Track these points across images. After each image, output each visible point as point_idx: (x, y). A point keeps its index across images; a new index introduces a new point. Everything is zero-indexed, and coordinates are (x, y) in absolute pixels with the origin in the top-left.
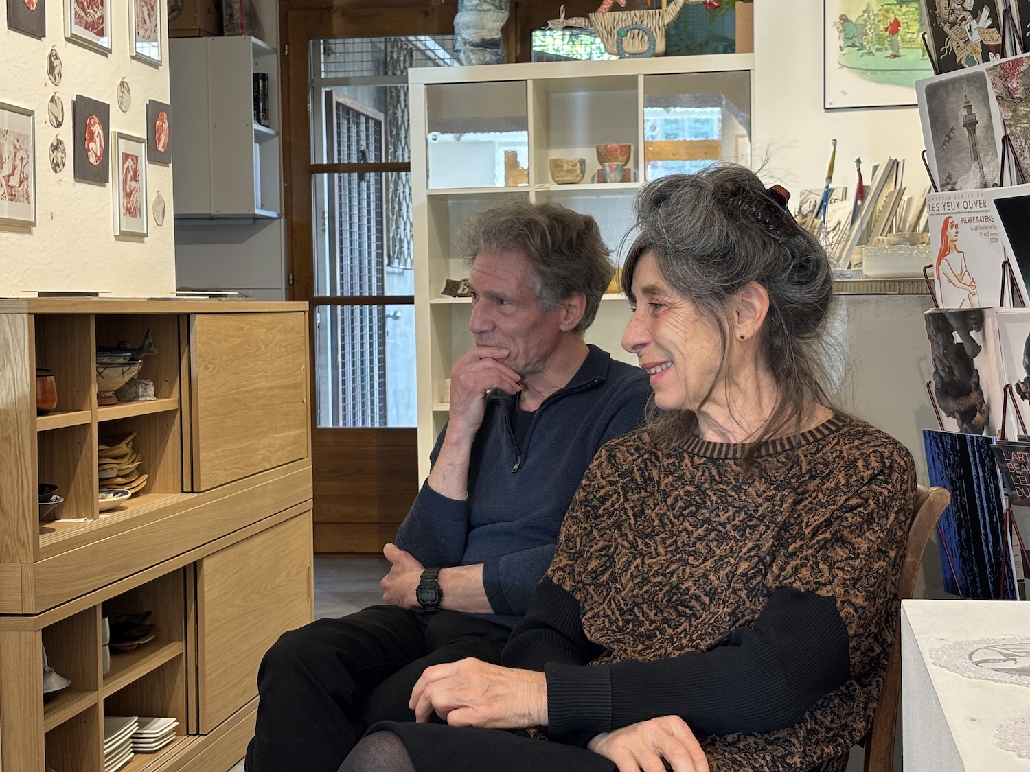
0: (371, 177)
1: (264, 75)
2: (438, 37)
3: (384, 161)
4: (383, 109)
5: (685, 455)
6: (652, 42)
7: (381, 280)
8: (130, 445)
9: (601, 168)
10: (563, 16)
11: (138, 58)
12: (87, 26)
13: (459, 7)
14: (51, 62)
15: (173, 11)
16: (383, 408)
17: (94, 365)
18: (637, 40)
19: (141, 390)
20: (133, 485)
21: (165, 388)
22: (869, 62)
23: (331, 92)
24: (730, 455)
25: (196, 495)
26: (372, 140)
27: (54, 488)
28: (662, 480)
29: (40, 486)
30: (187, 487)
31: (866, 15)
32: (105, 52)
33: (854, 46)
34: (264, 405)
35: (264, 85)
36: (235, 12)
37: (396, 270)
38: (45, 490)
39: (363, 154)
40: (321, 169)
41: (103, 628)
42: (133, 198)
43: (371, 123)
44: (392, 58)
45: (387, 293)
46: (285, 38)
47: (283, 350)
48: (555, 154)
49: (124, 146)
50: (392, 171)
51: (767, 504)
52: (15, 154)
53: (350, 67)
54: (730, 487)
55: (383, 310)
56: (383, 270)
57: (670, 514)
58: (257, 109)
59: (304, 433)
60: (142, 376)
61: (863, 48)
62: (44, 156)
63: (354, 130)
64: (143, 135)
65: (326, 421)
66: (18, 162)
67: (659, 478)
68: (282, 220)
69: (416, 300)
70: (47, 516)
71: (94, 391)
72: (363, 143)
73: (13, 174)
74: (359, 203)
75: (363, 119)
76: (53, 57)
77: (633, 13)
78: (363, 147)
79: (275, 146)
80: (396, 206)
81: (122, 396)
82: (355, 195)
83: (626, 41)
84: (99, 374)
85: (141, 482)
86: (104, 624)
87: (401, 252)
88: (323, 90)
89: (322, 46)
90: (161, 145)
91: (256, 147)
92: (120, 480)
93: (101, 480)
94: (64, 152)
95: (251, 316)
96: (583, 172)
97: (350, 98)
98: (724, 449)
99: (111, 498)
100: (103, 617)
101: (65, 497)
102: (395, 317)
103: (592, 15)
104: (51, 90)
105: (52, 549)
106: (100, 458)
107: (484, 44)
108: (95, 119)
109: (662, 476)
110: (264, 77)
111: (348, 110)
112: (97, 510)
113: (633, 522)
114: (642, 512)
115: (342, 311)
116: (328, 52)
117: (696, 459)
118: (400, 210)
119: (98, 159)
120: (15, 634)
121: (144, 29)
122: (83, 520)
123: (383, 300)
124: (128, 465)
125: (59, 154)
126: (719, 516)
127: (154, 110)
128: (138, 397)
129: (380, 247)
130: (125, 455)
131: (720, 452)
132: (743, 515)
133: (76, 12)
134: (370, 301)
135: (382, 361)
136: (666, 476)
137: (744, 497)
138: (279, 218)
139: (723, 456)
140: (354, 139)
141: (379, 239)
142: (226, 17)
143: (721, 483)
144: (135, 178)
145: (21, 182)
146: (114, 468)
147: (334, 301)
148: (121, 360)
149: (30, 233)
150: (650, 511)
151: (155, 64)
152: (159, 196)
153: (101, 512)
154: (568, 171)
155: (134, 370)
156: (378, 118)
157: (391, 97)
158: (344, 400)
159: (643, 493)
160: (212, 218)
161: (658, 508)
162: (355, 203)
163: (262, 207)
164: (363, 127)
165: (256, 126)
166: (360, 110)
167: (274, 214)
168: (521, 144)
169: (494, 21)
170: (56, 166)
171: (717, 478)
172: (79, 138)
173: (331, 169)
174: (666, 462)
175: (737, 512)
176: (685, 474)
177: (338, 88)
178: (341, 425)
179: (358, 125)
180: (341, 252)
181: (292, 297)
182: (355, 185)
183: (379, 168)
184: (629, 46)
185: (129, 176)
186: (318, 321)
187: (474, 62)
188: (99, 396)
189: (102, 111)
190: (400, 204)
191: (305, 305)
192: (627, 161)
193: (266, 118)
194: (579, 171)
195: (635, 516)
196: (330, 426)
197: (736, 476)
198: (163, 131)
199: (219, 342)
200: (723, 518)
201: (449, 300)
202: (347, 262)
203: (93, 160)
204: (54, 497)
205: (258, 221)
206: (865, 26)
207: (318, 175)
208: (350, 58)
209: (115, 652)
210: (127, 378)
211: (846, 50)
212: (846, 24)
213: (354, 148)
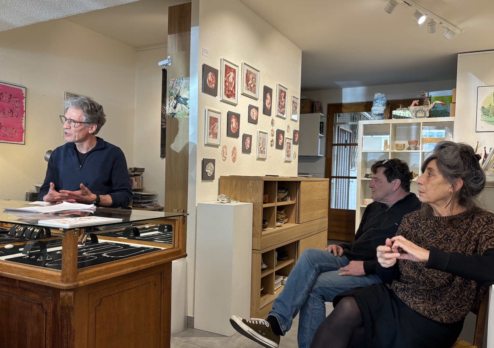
0: (348, 147)
1: (323, 122)
2: (368, 112)
3: (351, 143)
4: (352, 130)
5: (429, 220)
6: (425, 114)
7: (349, 172)
8: (284, 211)
9: (409, 146)
10: (400, 107)
11: (292, 120)
12: (281, 113)
13: (373, 105)
14: (272, 122)
15: (302, 107)
16: (348, 204)
17: (277, 193)
18: (421, 113)
19: (287, 198)
20: (284, 221)
21: (293, 198)
22: (490, 119)
23: (339, 126)
24: (442, 220)
25: (299, 224)
26: (349, 137)
27: (266, 221)
28: (422, 227)
29: (263, 220)
30: (297, 222)
31: (490, 106)
32: (284, 119)
33: (486, 115)
34: (316, 203)
35: (322, 125)
36: (317, 107)
37: (353, 170)
38: (264, 221)
39: (346, 141)
40: (335, 145)
41: (276, 254)
42: (289, 153)
43: (349, 133)
44: (355, 117)
45: (350, 176)
46: (328, 113)
47: (322, 190)
48: (397, 142)
49: (288, 141)
50: (353, 145)
51: (453, 233)
52: (263, 143)
53: (344, 120)
54: (443, 229)
55: (349, 180)
56: (350, 170)
57: (424, 236)
58: (320, 130)
59: (326, 211)
60: (288, 195)
61: (488, 115)
62: (269, 143)
63: (344, 135)
64: (292, 138)
65: (333, 206)
66: (263, 145)
67: (421, 226)
68: (325, 157)
69: (357, 178)
70: (264, 227)
71: (276, 198)
72: (347, 138)
73: (262, 147)
74: (345, 153)
75: (347, 132)
76: (273, 120)
77: (420, 106)
78: (346, 139)
79: (324, 139)
80: (354, 154)
81: (283, 200)
82: (344, 151)
83: (418, 114)
84: (278, 194)
85: (286, 220)
86: (276, 253)
87: (355, 165)
88: (337, 125)
89: (338, 115)
90: (296, 140)
91: (319, 140)
92: (281, 219)
93: (277, 219)
94: (274, 142)
95: (314, 182)
96: (404, 147)
97: (344, 127)
98: (440, 218)
99: (279, 224)
100: (276, 252)
101: (269, 223)
102: (352, 182)
103: (409, 107)
104: (272, 128)
105: (265, 235)
106: (277, 214)
107: (379, 115)
108: (281, 135)
109: (422, 226)
110: (323, 123)
111: (343, 130)
112: (275, 227)
113: (414, 237)
114: (417, 235)
115: (339, 180)
116: (339, 116)
117: (432, 221)
118: (355, 155)
119: (281, 144)
120: (255, 254)
121: (294, 112)
122: (272, 228)
123: (349, 178)
124: (284, 216)
125: (273, 143)
126: (439, 237)
127: (295, 132)
128: (286, 200)
129: (349, 164)
130: (283, 214)
131: (438, 219)
132: (446, 236)
133: (279, 110)
134: (346, 177)
135: (348, 192)
136: (423, 226)
137: (446, 231)
138: (324, 156)
139: (439, 220)
140: (344, 137)
141: (349, 162)
142: (314, 108)
143: (440, 227)
144: (289, 148)
145: (264, 149)
146: (280, 216)
147: (337, 177)
148: (283, 191)
149: (265, 161)
150: (419, 235)
151: (296, 121)
152: (295, 152)
153: (277, 227)
154: (400, 147)
155: (286, 194)
156: (351, 132)
157: (355, 127)
158: (338, 202)
159: (417, 230)
160: (308, 156)
161: (421, 234)
162: (343, 153)
163: (320, 154)
164: (347, 134)
165: (320, 135)
166: (346, 130)
167: (323, 156)
168: (388, 138)
169: (382, 109)
170: (272, 145)
171: (438, 226)
172: (278, 139)
173: (338, 145)
174: (423, 222)
175: (444, 235)
176: (428, 225)
177: (341, 125)
178: (336, 208)
179: (345, 134)
180: (339, 165)
181: (326, 177)
182: (344, 149)
183: (350, 145)
184: (418, 115)
185: (288, 147)
186: (332, 182)
187: (376, 119)
188: (277, 200)
189: (283, 132)
190: (355, 153)
191: (328, 179)
192: (417, 145)
193: (323, 133)
194: (403, 147)
195: (415, 236)
196: (334, 208)
197: (444, 226)
198: (297, 137)
199: (306, 188)
200: (440, 237)
201: (366, 179)
202: (340, 167)
203: (280, 144)
204: (266, 223)
205: (319, 157)
206: (489, 109)
207: (334, 146)
208: (344, 118)
209: (278, 260)
210: (284, 196)
211: (483, 116)
212: (483, 109)
213: (344, 139)
